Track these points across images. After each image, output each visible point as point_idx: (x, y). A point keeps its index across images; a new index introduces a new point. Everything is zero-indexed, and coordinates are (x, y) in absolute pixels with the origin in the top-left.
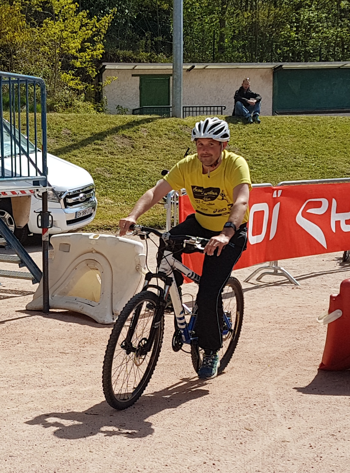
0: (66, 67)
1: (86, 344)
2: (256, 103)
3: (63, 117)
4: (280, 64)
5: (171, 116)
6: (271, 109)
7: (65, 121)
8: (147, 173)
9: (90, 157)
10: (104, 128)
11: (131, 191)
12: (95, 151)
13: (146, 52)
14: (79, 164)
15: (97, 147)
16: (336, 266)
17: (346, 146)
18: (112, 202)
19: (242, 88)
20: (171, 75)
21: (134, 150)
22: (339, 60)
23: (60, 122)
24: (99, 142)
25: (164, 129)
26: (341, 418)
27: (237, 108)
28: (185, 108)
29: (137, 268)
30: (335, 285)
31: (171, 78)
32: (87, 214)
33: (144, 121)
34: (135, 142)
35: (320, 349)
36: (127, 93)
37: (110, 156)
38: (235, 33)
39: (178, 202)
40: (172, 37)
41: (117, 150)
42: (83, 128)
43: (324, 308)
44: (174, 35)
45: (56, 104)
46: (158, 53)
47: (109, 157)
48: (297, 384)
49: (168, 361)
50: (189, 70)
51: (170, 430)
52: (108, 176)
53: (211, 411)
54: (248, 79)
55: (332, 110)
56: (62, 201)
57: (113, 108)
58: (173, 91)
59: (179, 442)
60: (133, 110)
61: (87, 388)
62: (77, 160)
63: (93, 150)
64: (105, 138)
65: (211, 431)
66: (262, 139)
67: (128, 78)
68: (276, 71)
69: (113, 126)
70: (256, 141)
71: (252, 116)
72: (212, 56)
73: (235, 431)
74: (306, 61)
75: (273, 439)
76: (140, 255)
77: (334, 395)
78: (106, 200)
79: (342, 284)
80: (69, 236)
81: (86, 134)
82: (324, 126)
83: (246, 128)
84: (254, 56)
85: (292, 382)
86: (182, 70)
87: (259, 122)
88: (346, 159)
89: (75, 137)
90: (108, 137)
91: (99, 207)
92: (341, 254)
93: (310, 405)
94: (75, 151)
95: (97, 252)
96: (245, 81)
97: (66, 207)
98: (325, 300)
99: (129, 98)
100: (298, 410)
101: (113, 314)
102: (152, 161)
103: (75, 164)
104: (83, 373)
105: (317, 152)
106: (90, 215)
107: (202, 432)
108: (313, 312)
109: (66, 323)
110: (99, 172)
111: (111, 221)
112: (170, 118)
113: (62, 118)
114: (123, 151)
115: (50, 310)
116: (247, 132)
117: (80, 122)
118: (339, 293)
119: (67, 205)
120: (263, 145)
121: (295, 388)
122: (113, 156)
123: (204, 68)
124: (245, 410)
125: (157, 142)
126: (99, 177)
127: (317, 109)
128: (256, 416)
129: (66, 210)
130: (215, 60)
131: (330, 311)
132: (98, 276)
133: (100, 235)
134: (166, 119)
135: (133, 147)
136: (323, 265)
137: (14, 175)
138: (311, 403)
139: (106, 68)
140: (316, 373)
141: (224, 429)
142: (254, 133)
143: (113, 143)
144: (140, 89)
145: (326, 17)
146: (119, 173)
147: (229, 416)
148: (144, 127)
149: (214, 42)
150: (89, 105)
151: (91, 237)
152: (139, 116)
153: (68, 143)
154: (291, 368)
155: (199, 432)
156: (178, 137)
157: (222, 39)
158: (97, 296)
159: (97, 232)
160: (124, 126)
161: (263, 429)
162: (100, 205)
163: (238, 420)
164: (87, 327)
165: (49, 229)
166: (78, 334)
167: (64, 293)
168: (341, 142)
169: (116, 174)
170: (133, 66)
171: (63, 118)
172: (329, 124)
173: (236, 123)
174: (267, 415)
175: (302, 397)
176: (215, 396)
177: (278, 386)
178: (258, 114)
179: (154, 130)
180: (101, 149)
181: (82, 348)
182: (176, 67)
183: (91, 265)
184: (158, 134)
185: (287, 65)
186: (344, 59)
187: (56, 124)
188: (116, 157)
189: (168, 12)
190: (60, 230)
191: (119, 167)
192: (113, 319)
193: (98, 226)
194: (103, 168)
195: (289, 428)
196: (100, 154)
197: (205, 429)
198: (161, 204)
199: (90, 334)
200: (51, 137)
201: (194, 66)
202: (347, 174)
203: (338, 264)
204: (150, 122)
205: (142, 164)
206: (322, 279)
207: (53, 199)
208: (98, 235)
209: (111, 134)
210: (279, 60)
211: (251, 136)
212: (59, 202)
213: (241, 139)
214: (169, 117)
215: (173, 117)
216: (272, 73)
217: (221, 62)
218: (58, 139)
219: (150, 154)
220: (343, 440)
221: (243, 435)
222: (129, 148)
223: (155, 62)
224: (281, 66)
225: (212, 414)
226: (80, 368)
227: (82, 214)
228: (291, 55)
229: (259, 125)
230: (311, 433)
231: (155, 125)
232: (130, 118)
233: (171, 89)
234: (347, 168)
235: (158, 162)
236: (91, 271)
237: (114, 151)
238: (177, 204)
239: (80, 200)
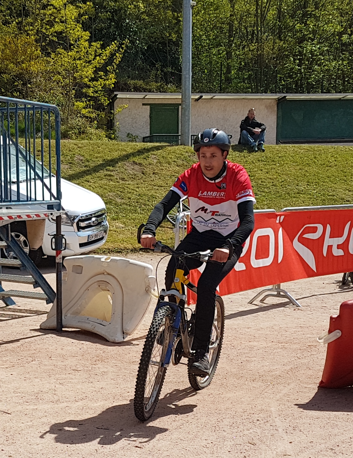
0: (79, 96)
1: (97, 362)
2: (260, 132)
3: (76, 143)
4: (283, 95)
5: (180, 144)
6: (275, 139)
7: (79, 147)
8: (156, 198)
9: (103, 182)
10: (116, 155)
11: (141, 216)
12: (107, 177)
13: (156, 82)
14: (92, 189)
15: (109, 173)
16: (335, 288)
17: (346, 174)
18: (123, 226)
19: (247, 118)
20: (180, 104)
21: (144, 177)
22: (340, 92)
23: (73, 149)
24: (111, 168)
25: (173, 157)
26: (339, 433)
27: (243, 137)
28: (193, 137)
29: (147, 289)
30: (335, 307)
31: (180, 107)
32: (99, 237)
33: (155, 149)
34: (145, 169)
35: (320, 368)
36: (137, 122)
37: (121, 182)
38: (241, 64)
39: (186, 226)
40: (181, 68)
41: (128, 176)
42: (96, 155)
43: (324, 328)
44: (183, 66)
45: (70, 131)
46: (167, 83)
47: (121, 183)
48: (298, 401)
49: (176, 378)
50: (197, 100)
51: (177, 444)
52: (119, 201)
53: (216, 426)
54: (253, 109)
55: (333, 140)
56: (75, 225)
57: (124, 136)
58: (181, 120)
59: (186, 456)
60: (144, 138)
61: (98, 404)
62: (90, 186)
63: (105, 176)
64: (117, 165)
65: (216, 445)
66: (266, 167)
67: (139, 107)
68: (280, 102)
69: (125, 153)
70: (261, 168)
71: (257, 144)
72: (219, 87)
73: (239, 445)
74: (309, 93)
75: (275, 453)
76: (150, 277)
77: (333, 411)
78: (117, 224)
79: (341, 306)
80: (82, 258)
81: (98, 161)
82: (325, 155)
83: (251, 156)
84: (259, 88)
85: (293, 398)
86: (191, 100)
87: (264, 151)
88: (346, 187)
89: (87, 163)
90: (119, 164)
91: (110, 231)
92: (340, 276)
93: (310, 421)
94: (87, 177)
95: (108, 274)
96: (251, 111)
97: (79, 231)
98: (325, 321)
99: (139, 126)
100: (299, 425)
101: (123, 333)
102: (161, 187)
103: (87, 189)
104: (95, 389)
105: (319, 179)
106: (102, 238)
107: (207, 446)
108: (314, 332)
109: (78, 341)
110: (111, 197)
111: (122, 244)
112: (179, 146)
113: (75, 144)
114: (134, 178)
115: (63, 329)
116: (252, 159)
117: (92, 149)
118: (339, 314)
119: (79, 228)
120: (267, 173)
121: (296, 405)
122: (124, 182)
123: (212, 98)
124: (249, 425)
125: (166, 169)
126: (110, 202)
127: (320, 138)
128: (259, 431)
129: (79, 233)
130: (222, 91)
131: (330, 332)
132: (109, 297)
133: (112, 258)
134: (175, 147)
135: (143, 174)
136: (324, 288)
137: (29, 199)
138: (311, 419)
139: (118, 97)
140: (316, 391)
141: (229, 443)
142: (259, 161)
143: (124, 170)
144: (151, 117)
145: (327, 50)
146: (130, 198)
147: (234, 431)
148: (154, 155)
149: (221, 73)
150: (102, 133)
151: (103, 260)
152: (149, 144)
153: (80, 169)
154: (292, 385)
155: (205, 446)
156: (186, 164)
157: (229, 71)
158: (108, 316)
159: (109, 254)
160: (135, 153)
161: (266, 443)
162: (112, 229)
163: (242, 435)
164: (99, 346)
165: (63, 252)
166: (89, 352)
167: (77, 313)
168: (341, 171)
169: (127, 199)
170: (144, 96)
171: (76, 145)
172: (330, 153)
173: (241, 152)
174: (269, 430)
175: (302, 413)
176: (221, 412)
177: (280, 402)
178: (262, 142)
179: (163, 157)
180: (113, 175)
181: (94, 366)
182: (185, 97)
183: (103, 287)
184: (167, 161)
185: (290, 96)
186: (345, 91)
187: (70, 150)
188: (127, 183)
189: (178, 44)
190: (73, 253)
191: (130, 193)
192: (123, 338)
193: (109, 249)
194: (114, 194)
195: (291, 443)
196: (111, 180)
197: (210, 443)
198: (170, 228)
199: (102, 352)
200: (65, 163)
201: (202, 96)
202: (347, 201)
203: (338, 287)
204: (159, 149)
205: (152, 190)
206: (322, 301)
207: (66, 223)
208: (110, 258)
209: (122, 160)
210: (283, 91)
211: (256, 164)
212: (72, 226)
214: (177, 145)
215: (181, 145)
216: (276, 103)
217: (227, 92)
218: (71, 165)
219: (159, 180)
220: (341, 454)
221: (247, 449)
222: (140, 175)
223: (165, 92)
224: (285, 97)
225: (218, 429)
226: (91, 384)
227: (94, 237)
228: (294, 86)
229: (263, 154)
230: (311, 447)
231: (165, 153)
232: (140, 145)
233: (180, 118)
234: (347, 195)
235: (167, 188)
236: (103, 292)
237: (125, 177)
238: (185, 228)
239: (92, 224)
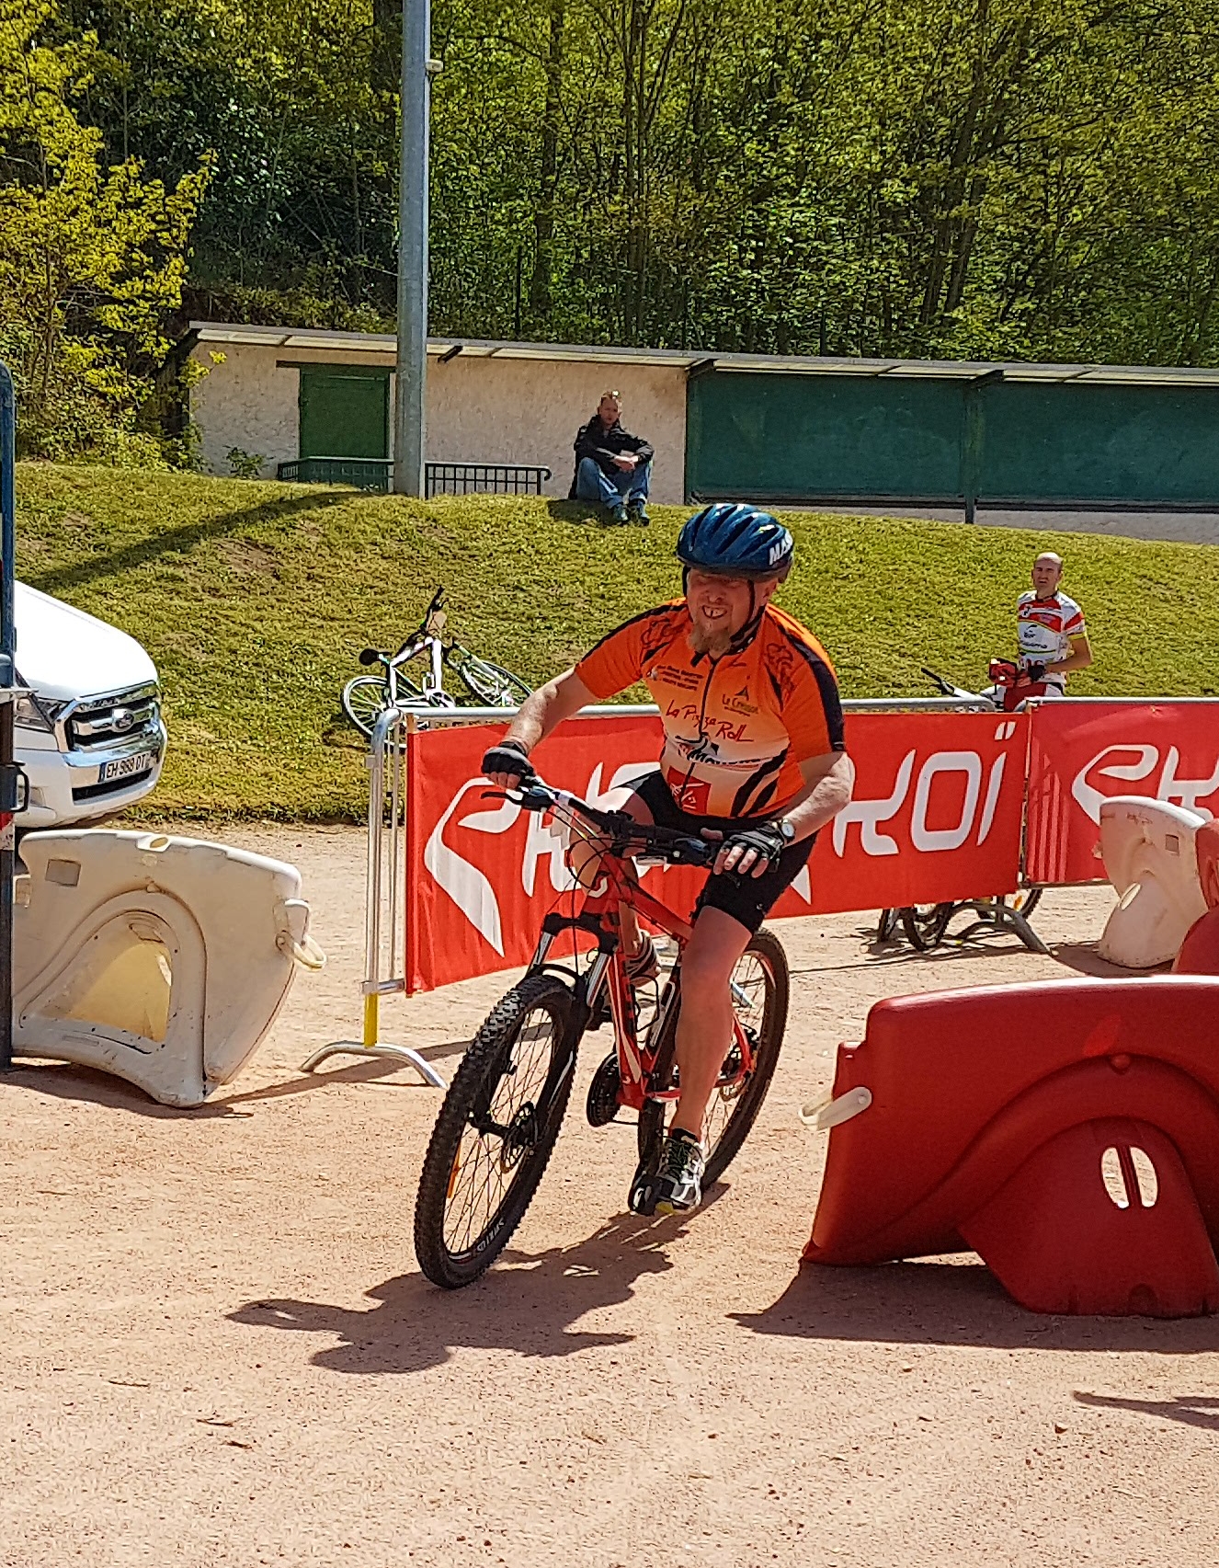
0: (82, 326)
1: (120, 1167)
2: (637, 464)
3: (68, 475)
4: (706, 355)
5: (391, 489)
6: (682, 486)
7: (76, 487)
8: (316, 655)
9: (149, 599)
10: (192, 515)
11: (269, 708)
12: (162, 583)
13: (321, 297)
14: (116, 618)
15: (171, 570)
16: (858, 952)
17: (892, 603)
18: (212, 737)
19: (597, 420)
20: (393, 369)
21: (280, 586)
22: (876, 355)
23: (60, 491)
24: (178, 556)
25: (368, 529)
26: (861, 1409)
27: (584, 479)
28: (431, 469)
29: (280, 940)
30: (855, 1010)
31: (393, 377)
32: (135, 771)
33: (312, 503)
34: (284, 562)
35: (808, 1200)
36: (260, 416)
37: (209, 600)
38: (579, 256)
39: (404, 746)
40: (396, 254)
41: (230, 581)
42: (129, 513)
43: (821, 1077)
44: (403, 253)
45: (48, 435)
46: (354, 301)
47: (207, 602)
48: (738, 1303)
49: (365, 1223)
50: (445, 358)
51: (361, 1435)
52: (200, 657)
53: (486, 1381)
54: (616, 393)
55: (854, 498)
56: (59, 728)
57: (220, 458)
58: (397, 420)
59: (389, 1475)
60: (281, 466)
61: (118, 1304)
62: (109, 608)
63: (157, 579)
64: (196, 546)
65: (483, 1442)
66: (654, 573)
67: (266, 371)
68: (698, 377)
69: (219, 510)
70: (637, 575)
71: (626, 502)
72: (513, 320)
73: (555, 1443)
74: (783, 352)
75: (663, 1467)
76: (287, 903)
77: (842, 1339)
78: (194, 731)
79: (873, 1010)
80: (78, 838)
81: (138, 531)
82: (829, 542)
83: (609, 536)
84: (634, 329)
85: (723, 1296)
86: (425, 358)
87: (646, 522)
88: (892, 643)
89: (103, 538)
90: (203, 543)
91: (171, 750)
92: (872, 918)
93: (774, 1367)
94: (102, 581)
95: (161, 890)
96: (607, 401)
97: (71, 748)
98: (825, 1053)
99: (267, 429)
100: (739, 1383)
101: (205, 1078)
102: (332, 619)
103: (102, 618)
104: (107, 1256)
105: (811, 616)
106: (145, 775)
107: (456, 1445)
108: (790, 1088)
109: (61, 1100)
110: (175, 647)
111: (208, 793)
112: (388, 497)
113: (64, 477)
114: (246, 587)
115: (14, 1060)
116: (611, 548)
117: (120, 494)
118: (863, 1038)
119: (74, 740)
120: (656, 589)
121: (731, 1316)
122: (216, 601)
123: (489, 356)
124: (586, 1379)
125: (347, 565)
126: (173, 662)
127: (812, 490)
128: (616, 1399)
129: (72, 756)
130: (521, 333)
131: (837, 1092)
132: (162, 959)
133: (172, 839)
134: (375, 498)
135: (278, 578)
136: (823, 950)
138: (777, 1361)
139: (199, 336)
140: (795, 1272)
141: (521, 1436)
142: (631, 552)
143: (217, 563)
144: (301, 404)
145: (839, 226)
146: (234, 652)
147: (539, 1396)
148: (312, 520)
149: (519, 278)
150: (151, 446)
151: (144, 845)
152: (295, 486)
153: (81, 553)
154: (722, 1254)
155: (448, 1444)
156: (408, 551)
157: (542, 271)
158: (158, 1021)
159: (165, 826)
160: (251, 512)
161: (636, 1437)
162: (176, 745)
163: (563, 1409)
164: (125, 1115)
165: (17, 815)
166: (96, 1134)
167: (58, 1010)
168: (879, 593)
169: (227, 653)
170: (282, 337)
171: (69, 479)
172: (845, 537)
173: (578, 522)
174: (648, 1394)
175: (750, 1342)
176: (500, 1334)
177: (684, 1307)
179: (339, 528)
180: (183, 576)
181: (107, 1179)
182: (407, 348)
183: (142, 928)
184: (351, 540)
185: (725, 361)
186: (890, 352)
187: (48, 496)
188: (227, 603)
189: (386, 185)
190: (48, 817)
191: (236, 634)
192: (204, 1092)
193: (168, 809)
194: (186, 635)
195: (712, 1437)
196: (178, 593)
197: (465, 1434)
198: (357, 748)
199: (134, 1135)
200: (31, 534)
201: (460, 348)
202: (894, 685)
203: (866, 948)
204: (328, 504)
205: (304, 628)
206: (817, 992)
207: (31, 721)
208: (166, 840)
209: (212, 533)
210: (705, 344)
211: (622, 561)
212: (52, 732)
213: (593, 570)
214: (383, 492)
215: (395, 493)
216: (683, 379)
217: (539, 340)
218: (50, 540)
219: (326, 599)
220: (864, 1473)
221: (578, 1455)
222: (267, 580)
223: (346, 329)
224: (711, 361)
225: (490, 1390)
226: (98, 1241)
227: (121, 770)
228: (738, 328)
229: (644, 531)
230: (775, 1454)
231: (346, 515)
232: (269, 489)
233: (392, 410)
234: (895, 667)
235: (351, 623)
236: (142, 946)
237: (219, 584)
238: (402, 751)
239: (114, 728)
